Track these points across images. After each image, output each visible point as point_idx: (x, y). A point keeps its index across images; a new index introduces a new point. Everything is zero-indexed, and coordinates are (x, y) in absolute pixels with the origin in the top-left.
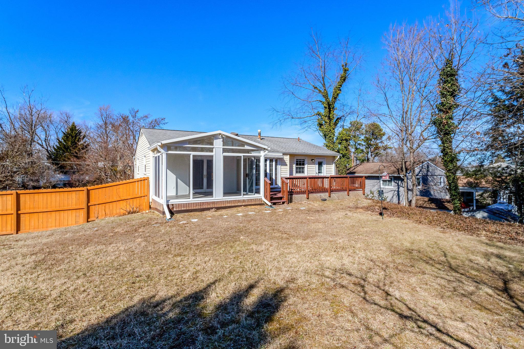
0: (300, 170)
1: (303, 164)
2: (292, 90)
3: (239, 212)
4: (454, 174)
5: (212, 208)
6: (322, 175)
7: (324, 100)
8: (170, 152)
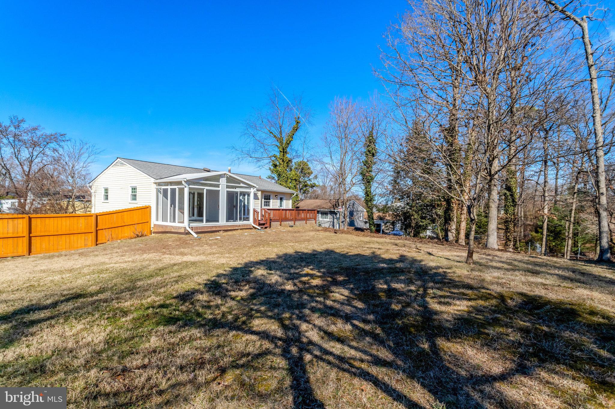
0: (267, 204)
1: (269, 199)
2: (252, 133)
3: (246, 232)
4: (372, 209)
5: (220, 231)
6: (282, 208)
7: (278, 144)
8: (190, 186)
